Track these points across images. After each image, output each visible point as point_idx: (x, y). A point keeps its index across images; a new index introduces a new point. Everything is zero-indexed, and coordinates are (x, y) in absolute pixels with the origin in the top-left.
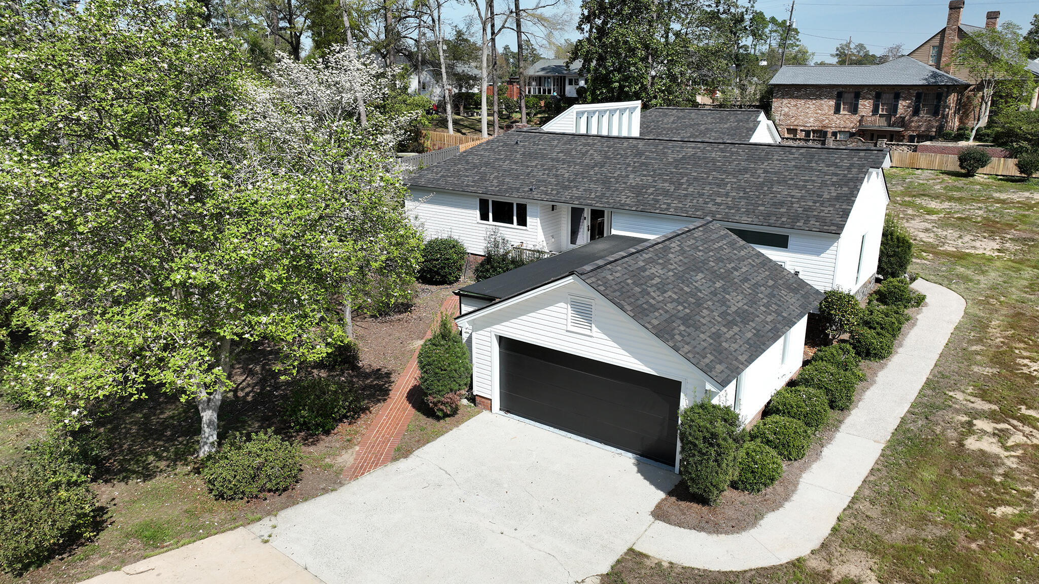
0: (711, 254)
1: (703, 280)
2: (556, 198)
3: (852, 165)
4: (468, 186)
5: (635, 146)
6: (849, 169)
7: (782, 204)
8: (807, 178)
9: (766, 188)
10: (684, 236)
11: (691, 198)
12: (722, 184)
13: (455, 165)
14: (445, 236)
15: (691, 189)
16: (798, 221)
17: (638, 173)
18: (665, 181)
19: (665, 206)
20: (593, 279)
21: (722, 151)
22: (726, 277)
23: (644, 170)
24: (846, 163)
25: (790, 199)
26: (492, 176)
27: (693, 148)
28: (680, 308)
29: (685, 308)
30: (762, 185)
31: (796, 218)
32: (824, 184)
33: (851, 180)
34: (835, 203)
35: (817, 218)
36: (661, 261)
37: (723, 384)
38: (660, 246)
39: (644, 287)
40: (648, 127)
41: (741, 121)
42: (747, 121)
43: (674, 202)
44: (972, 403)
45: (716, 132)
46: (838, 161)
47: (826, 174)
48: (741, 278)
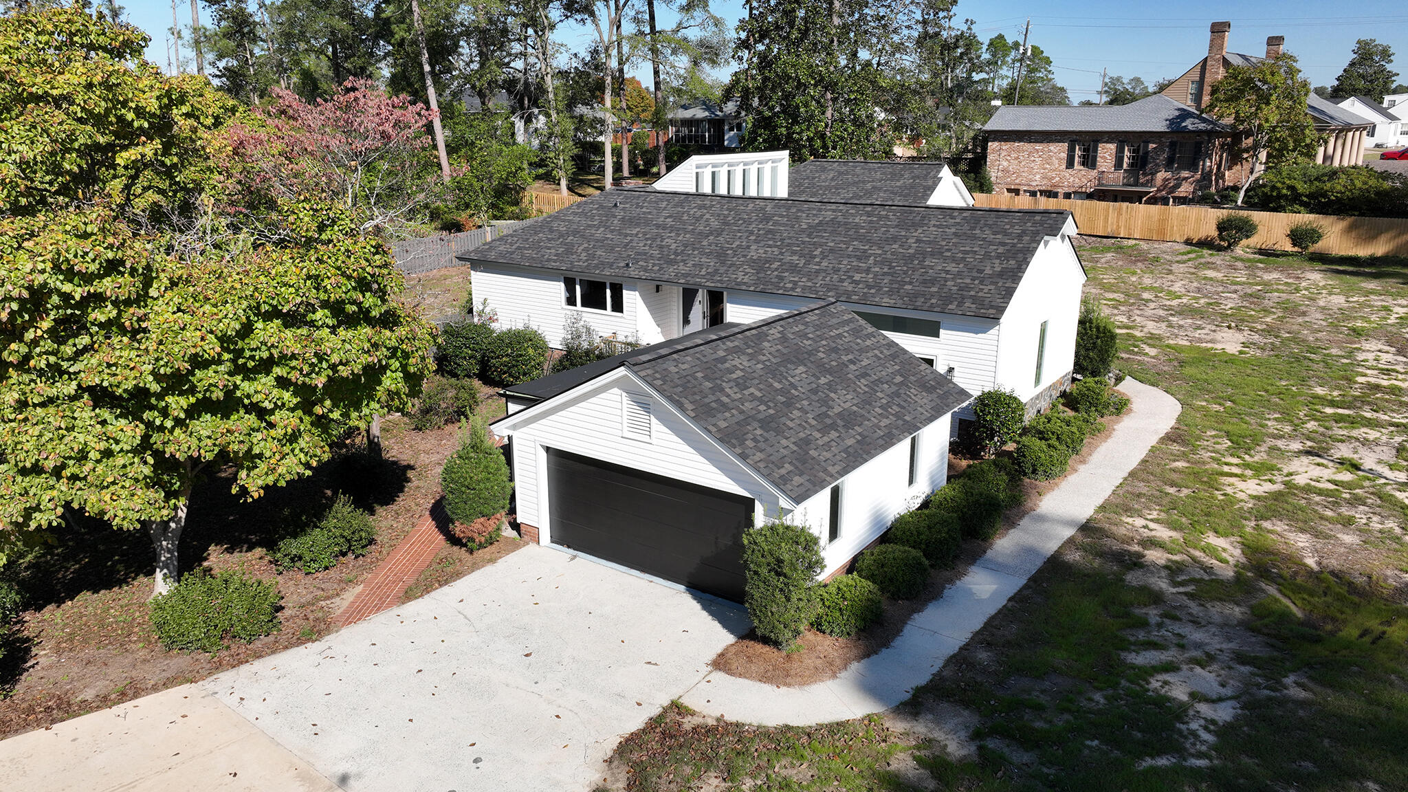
0: (824, 343)
1: (804, 375)
2: (658, 275)
3: (1024, 232)
4: (549, 260)
5: (762, 209)
6: (1020, 236)
7: (933, 281)
8: (967, 249)
9: (916, 262)
10: (790, 320)
11: (824, 274)
12: (863, 256)
13: (536, 233)
14: (520, 327)
15: (824, 264)
16: (951, 303)
17: (762, 244)
18: (794, 253)
19: (790, 285)
20: (649, 372)
21: (869, 214)
22: (839, 372)
23: (770, 239)
24: (1017, 230)
25: (944, 275)
26: (581, 248)
27: (834, 211)
28: (762, 408)
29: (769, 408)
30: (912, 258)
31: (948, 299)
32: (987, 256)
33: (1020, 251)
34: (999, 280)
35: (974, 299)
36: (750, 351)
37: (798, 500)
38: (754, 332)
39: (719, 382)
40: (801, 185)
41: (918, 177)
42: (925, 177)
43: (804, 280)
44: (1151, 530)
45: (885, 191)
46: (1008, 227)
47: (991, 243)
48: (857, 373)
